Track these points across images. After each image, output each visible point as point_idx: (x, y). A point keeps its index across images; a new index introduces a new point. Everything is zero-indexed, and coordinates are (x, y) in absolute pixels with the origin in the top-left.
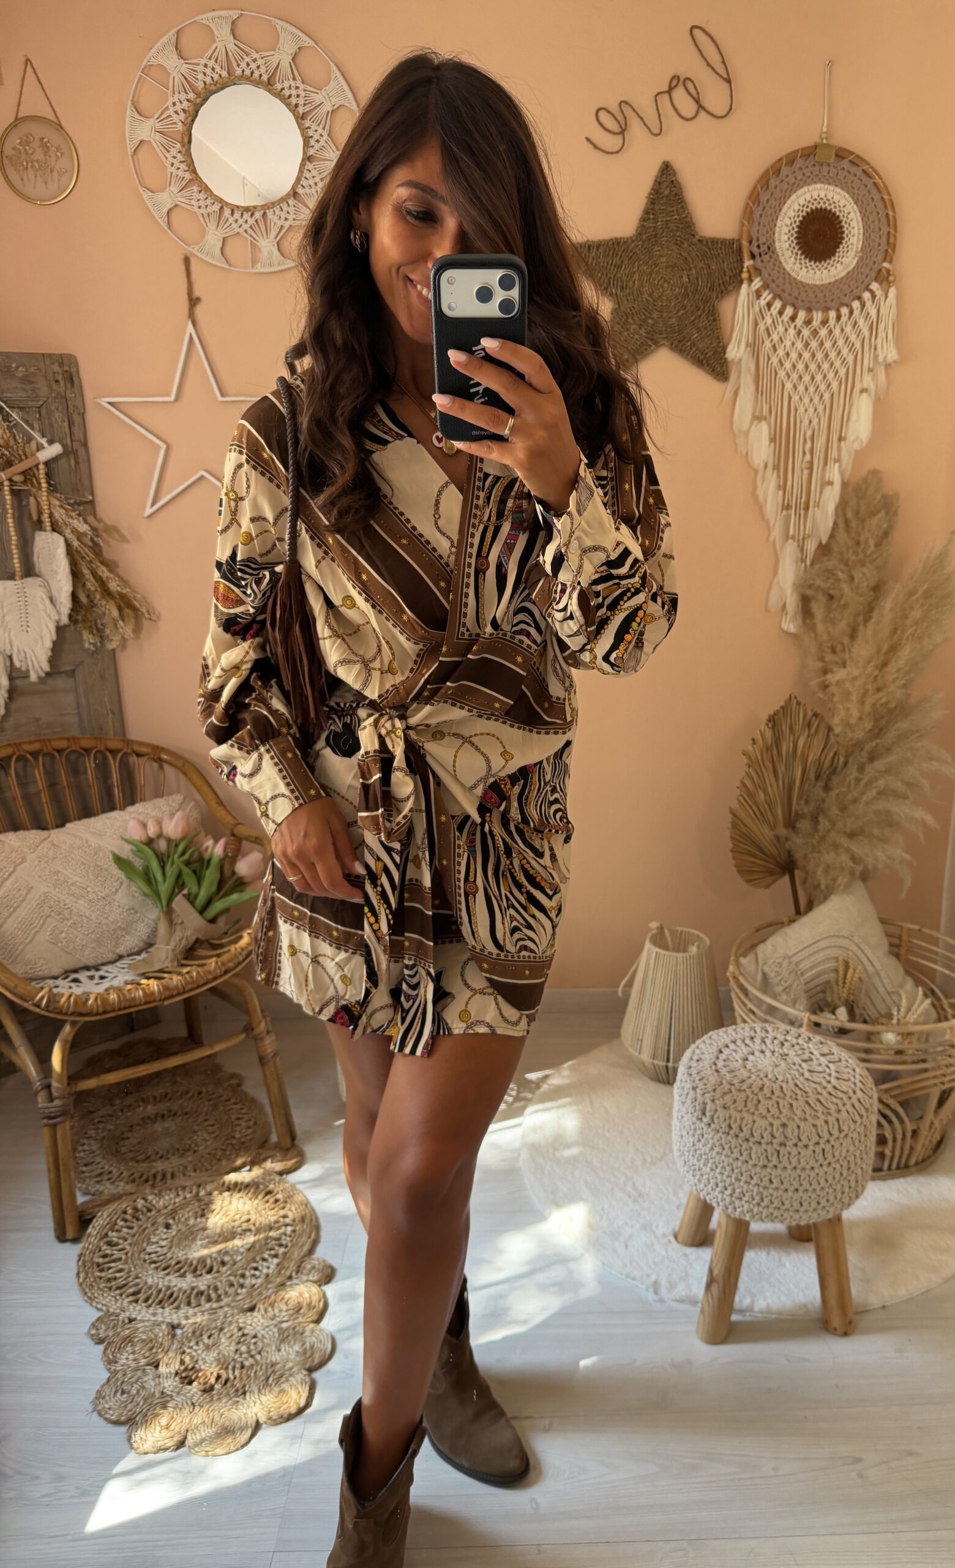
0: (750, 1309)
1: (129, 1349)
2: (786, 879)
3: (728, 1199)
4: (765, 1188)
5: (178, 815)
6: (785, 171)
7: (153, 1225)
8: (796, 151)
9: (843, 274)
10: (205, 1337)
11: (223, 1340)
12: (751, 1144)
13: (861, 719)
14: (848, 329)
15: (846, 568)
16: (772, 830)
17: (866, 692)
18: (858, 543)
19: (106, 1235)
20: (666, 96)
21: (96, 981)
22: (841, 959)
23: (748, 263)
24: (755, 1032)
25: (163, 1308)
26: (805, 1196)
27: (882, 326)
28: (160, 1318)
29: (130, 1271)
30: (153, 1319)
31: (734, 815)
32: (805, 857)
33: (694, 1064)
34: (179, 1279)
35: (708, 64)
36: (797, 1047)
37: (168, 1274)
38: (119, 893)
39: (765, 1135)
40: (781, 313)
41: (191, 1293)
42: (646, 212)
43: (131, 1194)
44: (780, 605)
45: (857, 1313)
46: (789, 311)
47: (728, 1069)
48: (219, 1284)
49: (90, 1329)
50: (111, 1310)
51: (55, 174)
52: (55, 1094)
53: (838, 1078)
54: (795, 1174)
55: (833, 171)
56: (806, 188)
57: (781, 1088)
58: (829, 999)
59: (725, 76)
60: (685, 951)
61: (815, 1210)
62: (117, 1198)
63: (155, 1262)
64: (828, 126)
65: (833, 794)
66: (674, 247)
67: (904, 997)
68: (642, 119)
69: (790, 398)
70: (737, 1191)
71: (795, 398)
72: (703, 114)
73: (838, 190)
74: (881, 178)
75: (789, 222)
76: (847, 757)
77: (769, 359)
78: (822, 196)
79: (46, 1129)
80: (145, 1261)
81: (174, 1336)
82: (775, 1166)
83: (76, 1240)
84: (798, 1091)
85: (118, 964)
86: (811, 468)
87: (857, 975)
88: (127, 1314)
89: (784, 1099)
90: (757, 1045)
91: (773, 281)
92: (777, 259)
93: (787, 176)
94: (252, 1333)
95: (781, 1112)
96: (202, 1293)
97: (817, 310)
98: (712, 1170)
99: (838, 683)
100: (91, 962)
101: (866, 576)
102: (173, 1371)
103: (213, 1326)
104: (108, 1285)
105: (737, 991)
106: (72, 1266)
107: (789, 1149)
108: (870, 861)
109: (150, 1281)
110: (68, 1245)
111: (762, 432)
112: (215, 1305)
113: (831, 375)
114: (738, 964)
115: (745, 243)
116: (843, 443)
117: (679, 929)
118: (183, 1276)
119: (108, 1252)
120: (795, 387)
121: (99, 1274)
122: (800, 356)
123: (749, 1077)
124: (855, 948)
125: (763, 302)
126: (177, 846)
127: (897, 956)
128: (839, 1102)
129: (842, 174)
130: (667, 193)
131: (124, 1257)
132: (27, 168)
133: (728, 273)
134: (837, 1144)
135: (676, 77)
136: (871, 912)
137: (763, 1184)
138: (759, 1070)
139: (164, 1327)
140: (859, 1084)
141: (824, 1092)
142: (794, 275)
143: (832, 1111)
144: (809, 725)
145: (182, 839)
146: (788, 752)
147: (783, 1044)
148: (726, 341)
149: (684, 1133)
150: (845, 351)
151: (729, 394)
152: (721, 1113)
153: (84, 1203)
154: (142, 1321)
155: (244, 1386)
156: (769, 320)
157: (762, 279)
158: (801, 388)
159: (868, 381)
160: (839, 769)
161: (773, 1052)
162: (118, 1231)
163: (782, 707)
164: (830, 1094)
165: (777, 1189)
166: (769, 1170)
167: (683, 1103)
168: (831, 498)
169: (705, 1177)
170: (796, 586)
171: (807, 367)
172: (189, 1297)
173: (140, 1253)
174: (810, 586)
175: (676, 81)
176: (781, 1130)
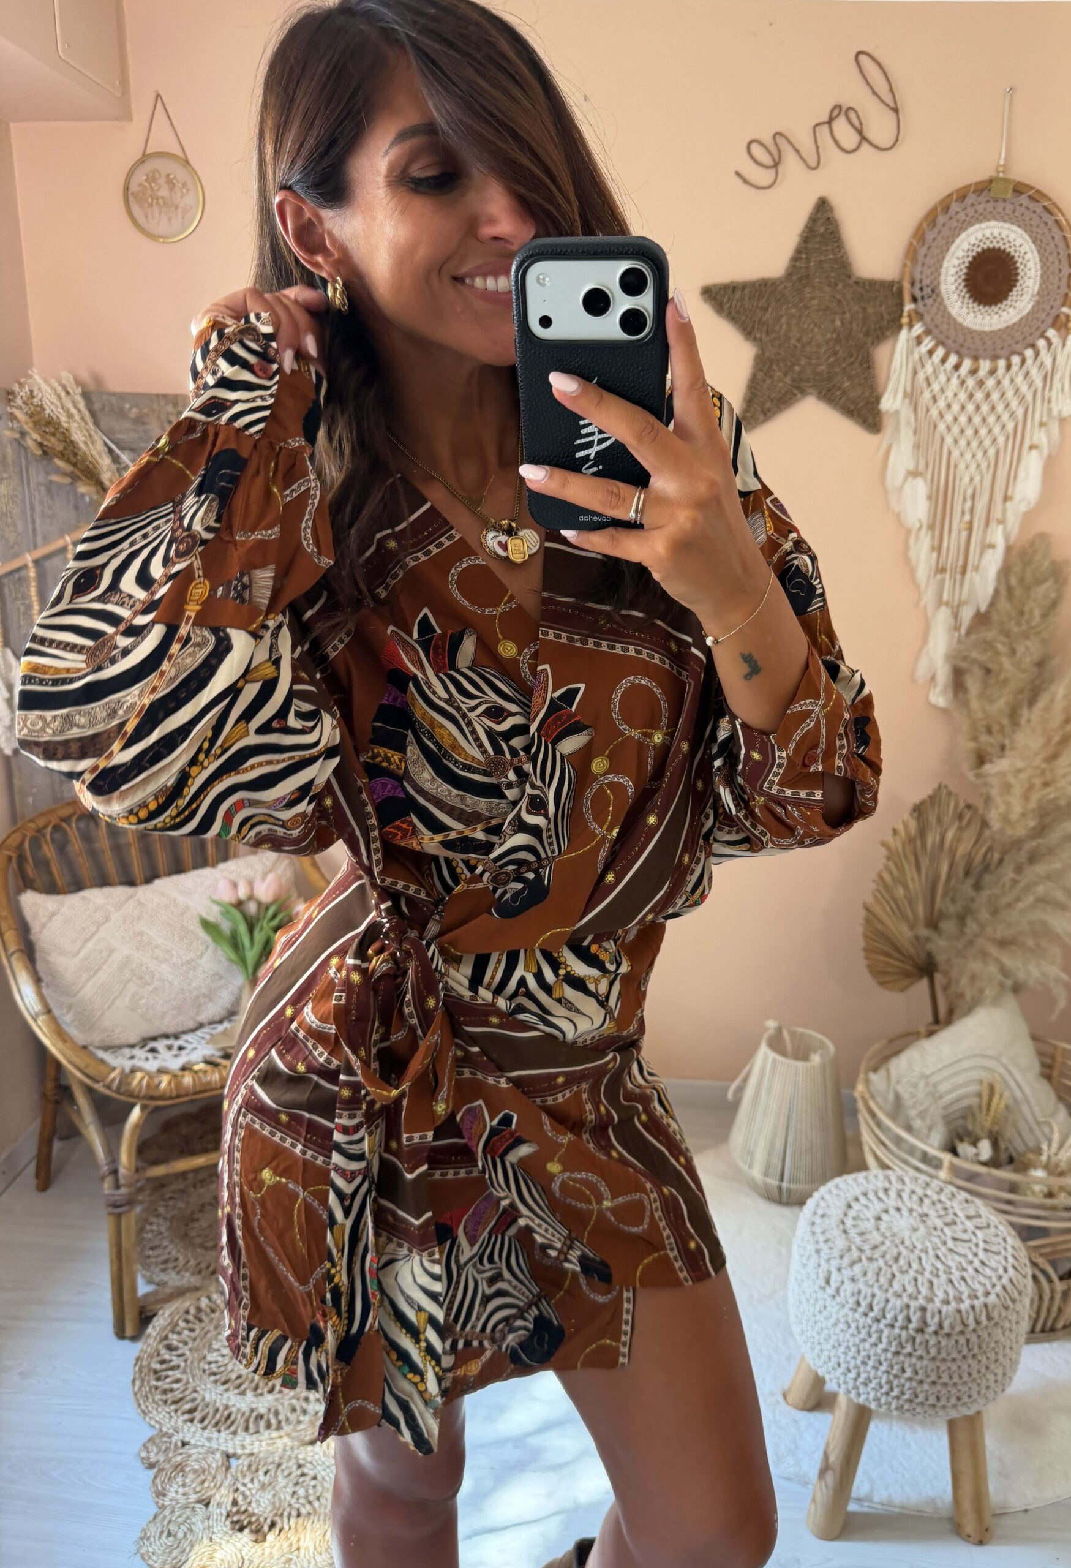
0: (869, 1498)
1: (179, 1480)
2: (925, 982)
3: (851, 1384)
4: (896, 1376)
5: (270, 877)
6: (955, 207)
7: (216, 1328)
8: (970, 185)
9: (1016, 319)
10: (261, 1473)
11: (280, 1479)
12: (882, 1326)
13: (1023, 815)
14: (1019, 380)
15: (1006, 641)
16: (912, 927)
17: (1030, 788)
18: (1022, 613)
19: (166, 1337)
20: (825, 128)
21: (175, 1051)
22: (985, 1081)
23: (909, 307)
24: (890, 1182)
25: (219, 1431)
26: (944, 1391)
27: (1057, 377)
28: (215, 1446)
29: (188, 1383)
30: (207, 1444)
31: (867, 909)
32: (948, 961)
33: (818, 1220)
34: (239, 1397)
35: (874, 93)
36: (939, 1206)
37: (227, 1390)
38: (205, 957)
39: (900, 1318)
40: (943, 361)
41: (250, 1416)
42: (798, 251)
43: (197, 1289)
44: (929, 676)
45: (994, 1515)
46: (953, 359)
47: (858, 1230)
48: (280, 1408)
49: (140, 1451)
50: (164, 1429)
51: (180, 211)
52: (122, 1181)
53: (986, 1250)
54: (931, 1366)
55: (1009, 207)
56: (977, 226)
57: (920, 1259)
58: (970, 1127)
59: (892, 104)
60: (806, 1058)
61: (955, 1406)
62: (180, 1293)
63: (214, 1374)
64: (1006, 159)
65: (985, 894)
66: (827, 289)
67: (1056, 1129)
68: (797, 151)
69: (950, 453)
70: (863, 1376)
71: (956, 454)
72: (865, 146)
73: (1014, 228)
74: (1063, 215)
75: (957, 262)
76: (1004, 853)
77: (928, 410)
78: (996, 234)
79: (111, 1218)
80: (204, 1371)
81: (228, 1468)
82: (910, 1355)
83: (135, 1338)
84: (939, 1265)
85: (199, 1033)
86: (970, 529)
87: (1003, 1103)
88: (181, 1436)
89: (922, 1274)
90: (892, 1201)
91: (936, 327)
92: (942, 302)
93: (957, 213)
94: (312, 1473)
95: (919, 1292)
96: (261, 1417)
97: (985, 358)
98: (834, 1347)
99: (998, 774)
100: (170, 1030)
101: (1030, 650)
102: (225, 1513)
103: (270, 1460)
104: (164, 1397)
105: (867, 1116)
106: (129, 1370)
107: (927, 1337)
108: (1021, 976)
109: (207, 1397)
110: (126, 1343)
111: (920, 489)
112: (275, 1434)
113: (997, 430)
114: (867, 1082)
115: (906, 285)
116: (1008, 504)
117: (800, 1030)
118: (243, 1393)
119: (167, 1357)
120: (956, 441)
121: (154, 1383)
122: (963, 408)
123: (883, 1243)
124: (1002, 1071)
125: (924, 348)
126: (267, 908)
127: (1048, 1078)
128: (987, 1282)
129: (1019, 211)
130: (822, 230)
131: (183, 1364)
132: (151, 205)
133: (886, 317)
134: (985, 1335)
135: (838, 107)
136: (1023, 1029)
137: (895, 1371)
138: (894, 1235)
139: (218, 1455)
140: (1011, 1260)
141: (971, 1270)
142: (960, 320)
143: (979, 1294)
144: (960, 817)
145: (274, 902)
146: (933, 845)
147: (921, 1200)
148: (880, 389)
149: (804, 1300)
150: (1014, 404)
151: (884, 447)
152: (849, 1287)
153: (147, 1295)
154: (196, 1446)
155: (299, 1540)
156: (929, 369)
157: (925, 324)
158: (962, 443)
159: (1040, 437)
160: (993, 867)
161: (911, 1211)
162: (179, 1333)
163: (930, 797)
164: (977, 1271)
165: (910, 1379)
166: (901, 1358)
167: (805, 1265)
168: (992, 562)
169: (826, 1353)
170: (949, 657)
171: (970, 420)
172: (247, 1421)
173: (200, 1361)
174: (965, 658)
175: (837, 111)
176: (919, 1314)
